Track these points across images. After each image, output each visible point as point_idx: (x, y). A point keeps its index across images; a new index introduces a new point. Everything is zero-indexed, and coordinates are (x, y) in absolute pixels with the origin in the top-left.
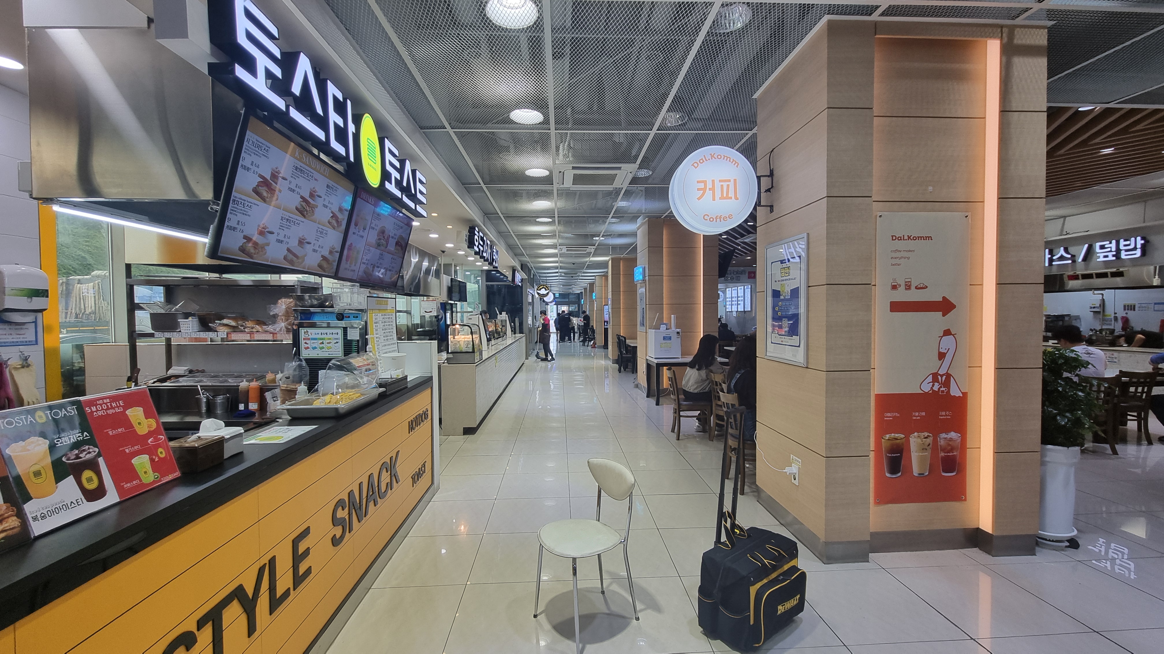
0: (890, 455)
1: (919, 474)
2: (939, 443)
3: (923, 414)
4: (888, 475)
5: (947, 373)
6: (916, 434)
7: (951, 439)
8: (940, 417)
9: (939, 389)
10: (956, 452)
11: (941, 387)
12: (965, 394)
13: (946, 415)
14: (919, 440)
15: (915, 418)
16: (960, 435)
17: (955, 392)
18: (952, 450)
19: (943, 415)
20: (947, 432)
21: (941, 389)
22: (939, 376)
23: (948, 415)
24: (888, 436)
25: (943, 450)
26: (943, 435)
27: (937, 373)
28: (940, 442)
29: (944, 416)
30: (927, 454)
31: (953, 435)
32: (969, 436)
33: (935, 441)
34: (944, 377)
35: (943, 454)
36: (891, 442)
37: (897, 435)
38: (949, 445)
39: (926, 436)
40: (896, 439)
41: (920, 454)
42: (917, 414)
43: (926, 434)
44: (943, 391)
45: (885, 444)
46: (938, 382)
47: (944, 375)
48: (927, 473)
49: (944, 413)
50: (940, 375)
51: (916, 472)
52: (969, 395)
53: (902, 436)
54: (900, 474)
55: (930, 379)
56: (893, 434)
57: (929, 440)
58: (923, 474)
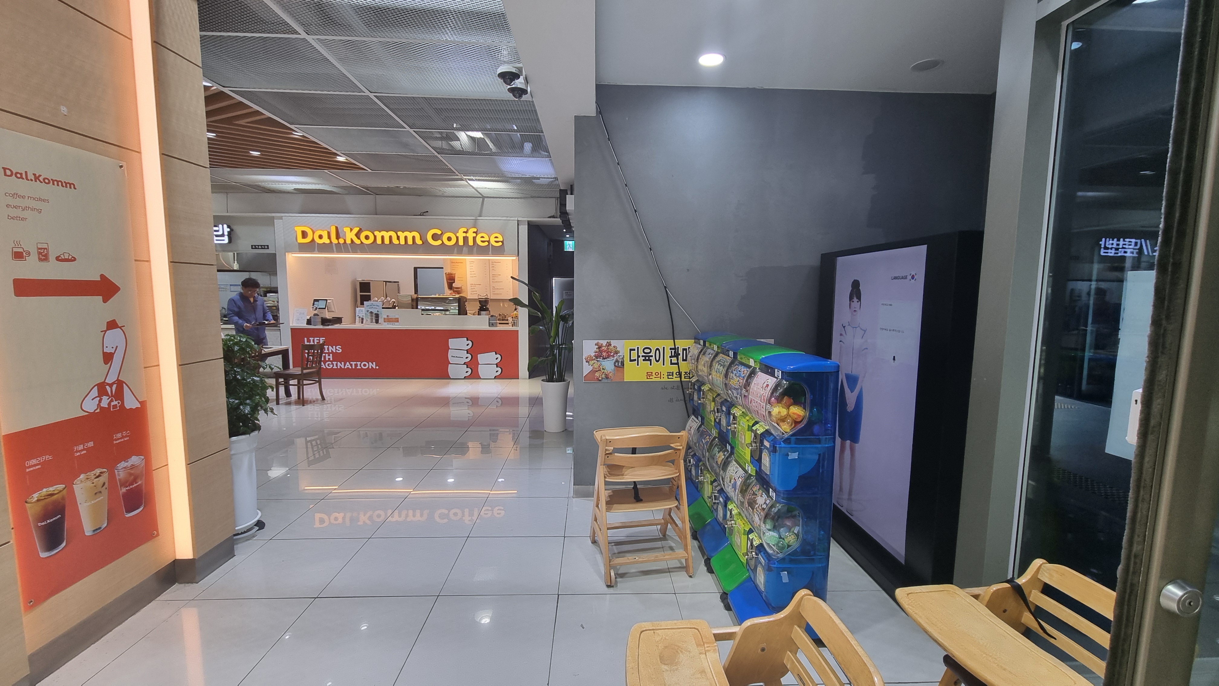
0: (43, 524)
1: (94, 531)
2: (117, 477)
3: (91, 444)
4: (43, 555)
5: (118, 380)
6: (82, 476)
7: (133, 467)
8: (115, 442)
9: (109, 404)
10: (141, 480)
11: (112, 401)
12: (143, 403)
13: (123, 437)
14: (89, 484)
15: (78, 454)
16: (143, 457)
17: (130, 403)
18: (135, 481)
19: (119, 437)
20: (126, 458)
21: (112, 404)
22: (107, 387)
23: (126, 436)
24: (36, 496)
25: (124, 484)
26: (123, 464)
27: (104, 382)
28: (119, 475)
29: (121, 438)
30: (104, 497)
31: (135, 460)
32: (154, 454)
33: (112, 476)
34: (114, 386)
35: (124, 490)
36: (42, 503)
37: (51, 489)
38: (131, 474)
39: (97, 474)
40: (52, 495)
41: (93, 502)
42: (81, 447)
43: (98, 471)
44: (115, 406)
45: (32, 509)
46: (107, 395)
47: (114, 383)
48: (106, 525)
49: (119, 435)
50: (108, 384)
51: (88, 530)
52: (148, 405)
53: (61, 487)
54: (64, 544)
55: (95, 392)
56: (45, 490)
57: (104, 478)
58: (100, 528)
